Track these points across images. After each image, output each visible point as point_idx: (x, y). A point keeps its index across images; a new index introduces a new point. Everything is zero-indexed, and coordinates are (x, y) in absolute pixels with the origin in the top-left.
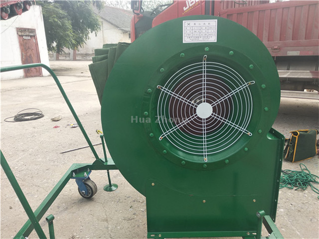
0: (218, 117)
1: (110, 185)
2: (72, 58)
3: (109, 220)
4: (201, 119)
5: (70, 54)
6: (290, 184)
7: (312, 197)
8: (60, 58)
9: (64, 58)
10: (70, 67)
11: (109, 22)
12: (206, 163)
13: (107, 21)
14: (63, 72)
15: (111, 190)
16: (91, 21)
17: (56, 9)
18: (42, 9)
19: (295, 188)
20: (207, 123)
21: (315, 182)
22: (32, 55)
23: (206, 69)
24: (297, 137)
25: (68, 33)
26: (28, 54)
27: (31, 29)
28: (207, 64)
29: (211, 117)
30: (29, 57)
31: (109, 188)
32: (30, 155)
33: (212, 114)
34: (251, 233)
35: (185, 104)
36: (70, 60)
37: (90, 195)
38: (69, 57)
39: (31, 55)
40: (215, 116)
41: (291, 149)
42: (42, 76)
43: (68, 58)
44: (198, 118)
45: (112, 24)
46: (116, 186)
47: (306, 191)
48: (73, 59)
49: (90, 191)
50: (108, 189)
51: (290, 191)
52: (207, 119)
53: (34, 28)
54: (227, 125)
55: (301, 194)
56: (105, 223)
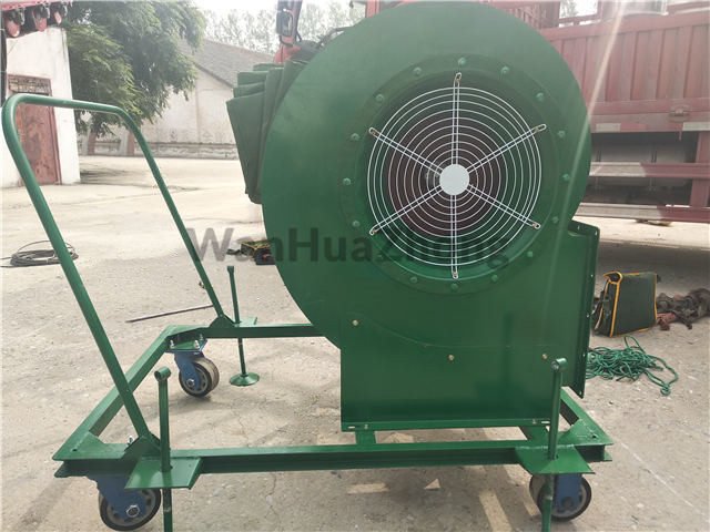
0: (480, 194)
1: (244, 374)
2: (125, 151)
3: (248, 431)
4: (449, 197)
5: (119, 141)
6: (606, 370)
7: (651, 391)
8: (96, 151)
9: (106, 150)
10: (121, 169)
11: (212, 75)
12: (456, 282)
13: (206, 71)
14: (108, 178)
15: (245, 384)
16: (175, 69)
17: (99, 38)
18: (68, 35)
19: (616, 378)
20: (458, 203)
21: (654, 367)
22: (40, 137)
23: (458, 101)
24: (618, 284)
25: (124, 89)
26: (32, 134)
27: (41, 79)
28: (461, 91)
29: (466, 192)
30: (33, 139)
31: (242, 379)
32: (59, 325)
33: (469, 188)
34: (539, 422)
35: (419, 165)
36: (120, 156)
37: (203, 390)
38: (118, 149)
39: (37, 135)
40: (473, 190)
41: (608, 309)
42: (61, 184)
43: (115, 151)
44: (443, 193)
45: (218, 79)
46: (257, 377)
47: (638, 383)
48: (128, 152)
49: (206, 381)
50: (239, 381)
51: (607, 382)
52: (458, 197)
53: (46, 77)
54: (494, 208)
55: (628, 386)
56: (241, 437)
